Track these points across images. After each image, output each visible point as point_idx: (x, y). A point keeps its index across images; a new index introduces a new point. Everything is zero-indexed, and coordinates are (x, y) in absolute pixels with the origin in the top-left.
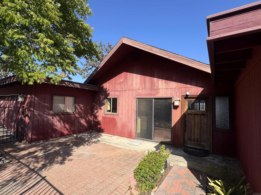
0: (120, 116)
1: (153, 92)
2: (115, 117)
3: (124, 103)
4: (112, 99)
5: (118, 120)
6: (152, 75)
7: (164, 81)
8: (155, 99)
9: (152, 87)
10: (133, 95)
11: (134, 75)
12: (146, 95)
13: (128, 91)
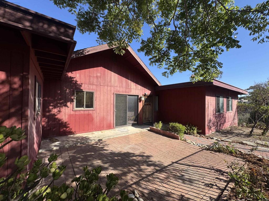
0: (98, 111)
1: (127, 91)
2: (91, 112)
3: (102, 98)
4: (85, 92)
5: (95, 115)
6: (127, 78)
7: (134, 84)
8: (129, 95)
9: (127, 86)
10: (112, 91)
11: (113, 73)
12: (123, 92)
13: (106, 87)
